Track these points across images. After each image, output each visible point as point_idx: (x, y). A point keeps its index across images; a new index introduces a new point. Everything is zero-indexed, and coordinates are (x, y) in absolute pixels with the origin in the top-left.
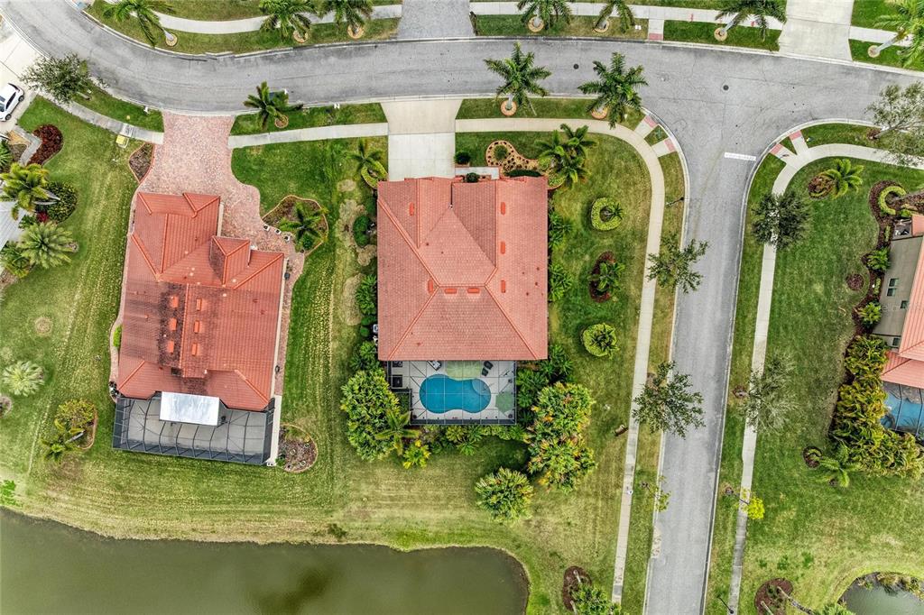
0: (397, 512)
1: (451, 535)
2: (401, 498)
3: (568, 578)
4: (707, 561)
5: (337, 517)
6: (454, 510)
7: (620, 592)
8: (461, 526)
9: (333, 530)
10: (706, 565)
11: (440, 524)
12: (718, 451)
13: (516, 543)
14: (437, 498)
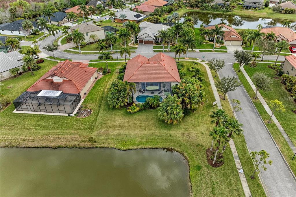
0: (122, 132)
1: (147, 142)
2: (124, 126)
3: (208, 153)
4: (276, 146)
5: (94, 134)
6: (149, 130)
7: (238, 158)
8: (152, 138)
9: (91, 140)
10: (277, 147)
11: (142, 137)
12: (257, 112)
13: (179, 144)
14: (141, 126)
